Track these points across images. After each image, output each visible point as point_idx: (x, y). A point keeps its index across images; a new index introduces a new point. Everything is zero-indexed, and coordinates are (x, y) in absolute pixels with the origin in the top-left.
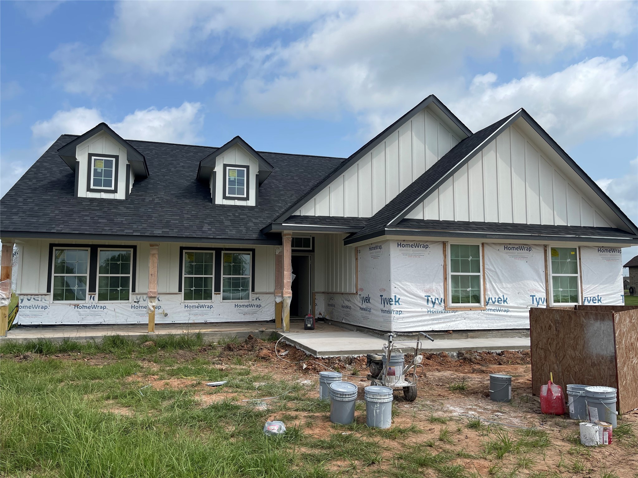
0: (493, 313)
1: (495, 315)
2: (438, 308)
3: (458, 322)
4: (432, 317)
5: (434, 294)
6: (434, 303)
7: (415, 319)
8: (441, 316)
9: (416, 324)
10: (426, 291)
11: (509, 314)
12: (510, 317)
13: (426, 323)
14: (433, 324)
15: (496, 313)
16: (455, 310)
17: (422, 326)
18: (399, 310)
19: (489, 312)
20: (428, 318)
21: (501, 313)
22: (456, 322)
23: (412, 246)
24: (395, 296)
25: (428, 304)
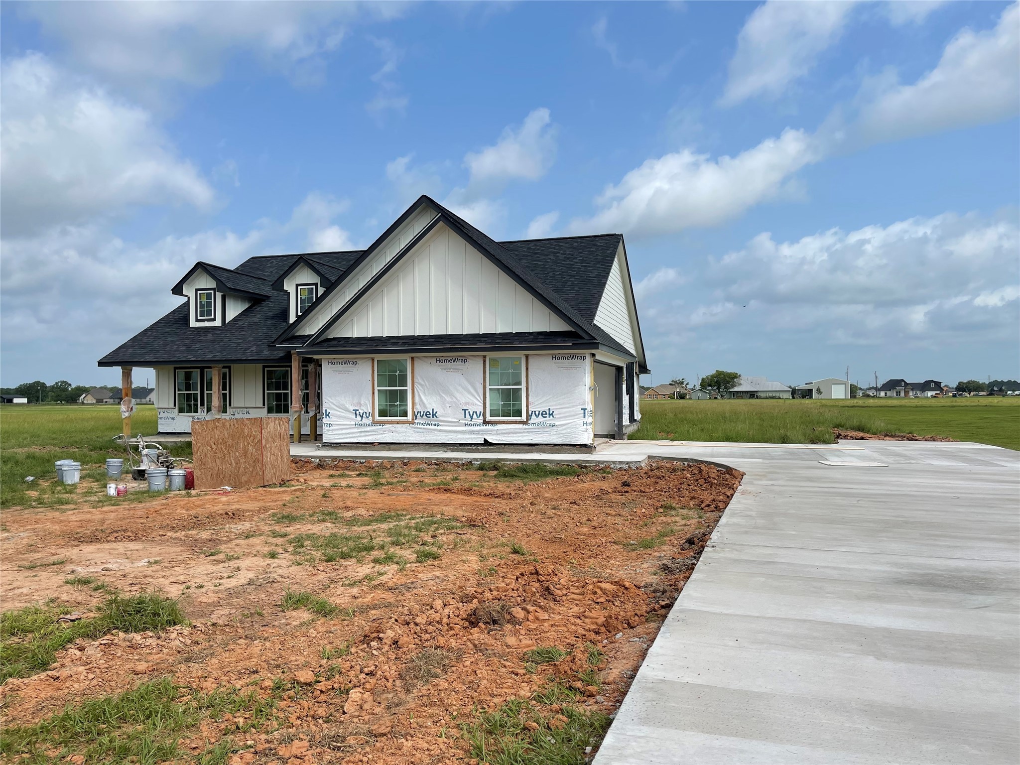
0: (422, 426)
1: (424, 429)
2: (366, 422)
3: (386, 435)
4: (359, 430)
5: (363, 408)
6: (362, 417)
7: (344, 431)
8: (368, 429)
9: (344, 436)
10: (354, 405)
11: (439, 428)
12: (440, 431)
13: (354, 435)
14: (360, 436)
15: (425, 427)
16: (382, 423)
17: (351, 438)
18: (328, 423)
19: (418, 426)
20: (356, 430)
21: (430, 427)
22: (384, 435)
23: (341, 363)
24: (326, 410)
25: (356, 417)
